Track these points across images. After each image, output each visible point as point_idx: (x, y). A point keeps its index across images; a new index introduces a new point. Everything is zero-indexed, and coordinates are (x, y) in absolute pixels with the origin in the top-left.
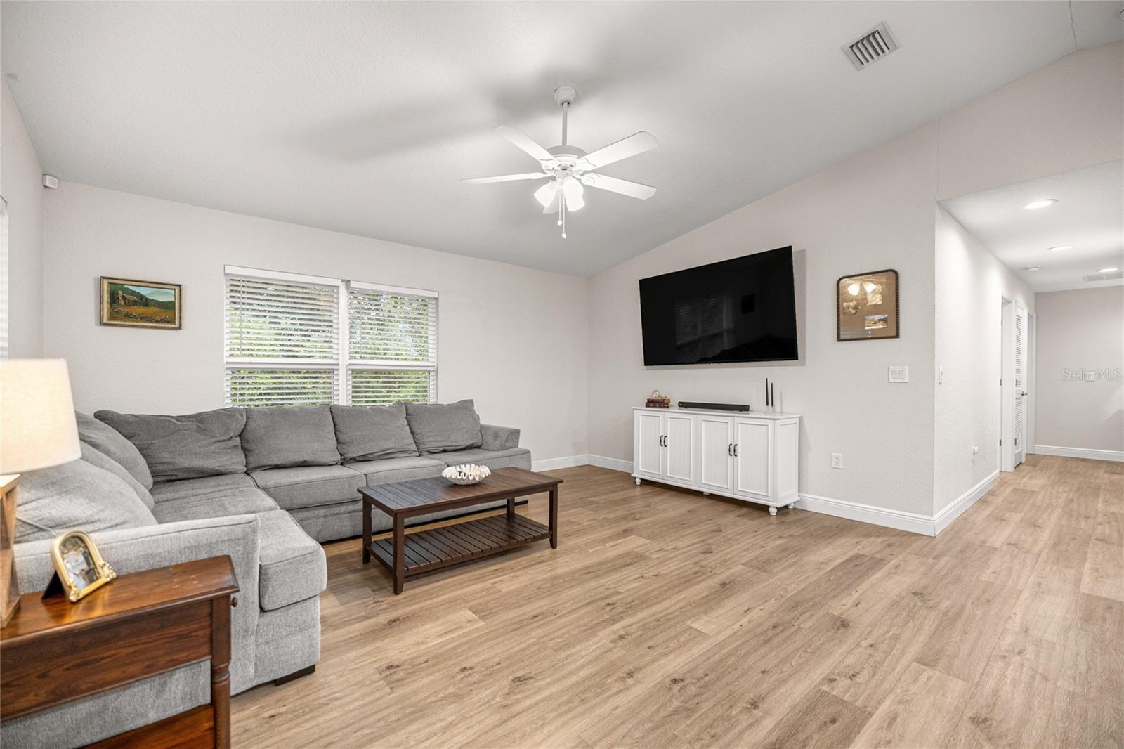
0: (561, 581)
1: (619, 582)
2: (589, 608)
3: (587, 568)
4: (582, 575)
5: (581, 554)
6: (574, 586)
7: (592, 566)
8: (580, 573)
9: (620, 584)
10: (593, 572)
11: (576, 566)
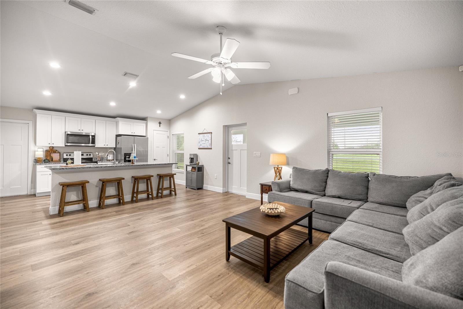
0: (220, 241)
1: (197, 242)
2: (210, 232)
3: (209, 248)
4: (212, 244)
5: (212, 257)
6: (215, 239)
7: (207, 249)
8: (212, 245)
9: (196, 241)
10: (206, 246)
11: (214, 249)
